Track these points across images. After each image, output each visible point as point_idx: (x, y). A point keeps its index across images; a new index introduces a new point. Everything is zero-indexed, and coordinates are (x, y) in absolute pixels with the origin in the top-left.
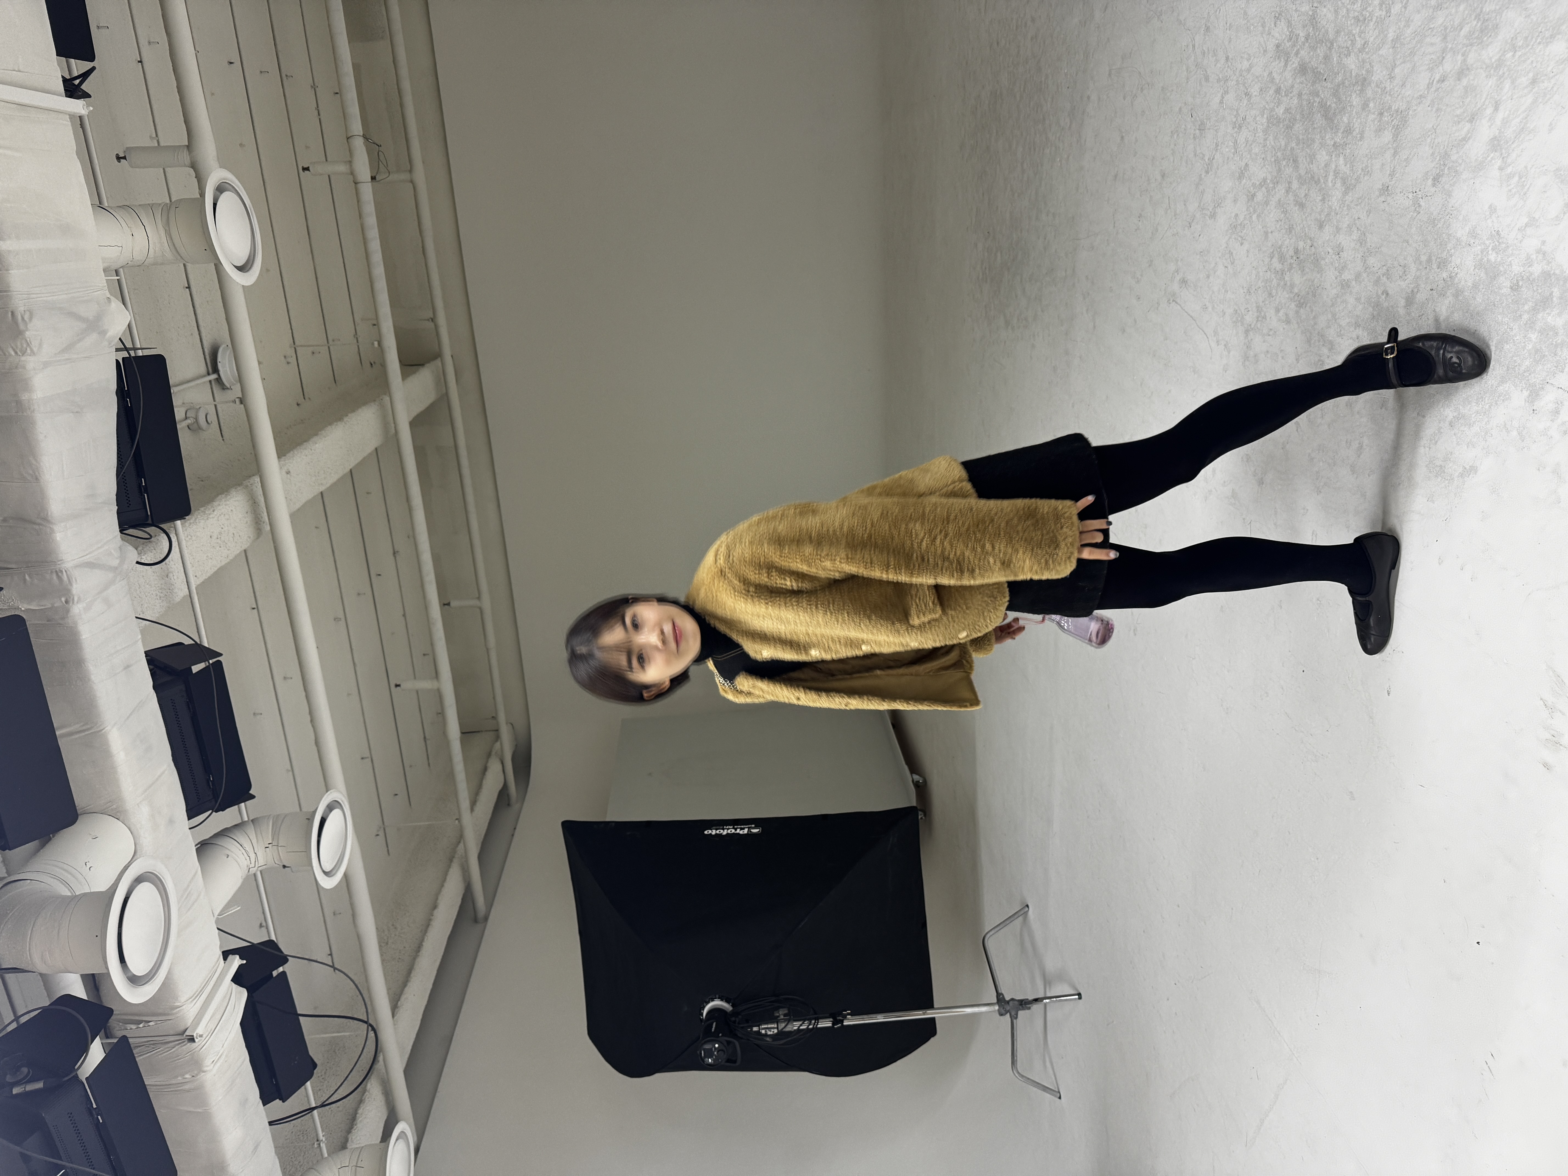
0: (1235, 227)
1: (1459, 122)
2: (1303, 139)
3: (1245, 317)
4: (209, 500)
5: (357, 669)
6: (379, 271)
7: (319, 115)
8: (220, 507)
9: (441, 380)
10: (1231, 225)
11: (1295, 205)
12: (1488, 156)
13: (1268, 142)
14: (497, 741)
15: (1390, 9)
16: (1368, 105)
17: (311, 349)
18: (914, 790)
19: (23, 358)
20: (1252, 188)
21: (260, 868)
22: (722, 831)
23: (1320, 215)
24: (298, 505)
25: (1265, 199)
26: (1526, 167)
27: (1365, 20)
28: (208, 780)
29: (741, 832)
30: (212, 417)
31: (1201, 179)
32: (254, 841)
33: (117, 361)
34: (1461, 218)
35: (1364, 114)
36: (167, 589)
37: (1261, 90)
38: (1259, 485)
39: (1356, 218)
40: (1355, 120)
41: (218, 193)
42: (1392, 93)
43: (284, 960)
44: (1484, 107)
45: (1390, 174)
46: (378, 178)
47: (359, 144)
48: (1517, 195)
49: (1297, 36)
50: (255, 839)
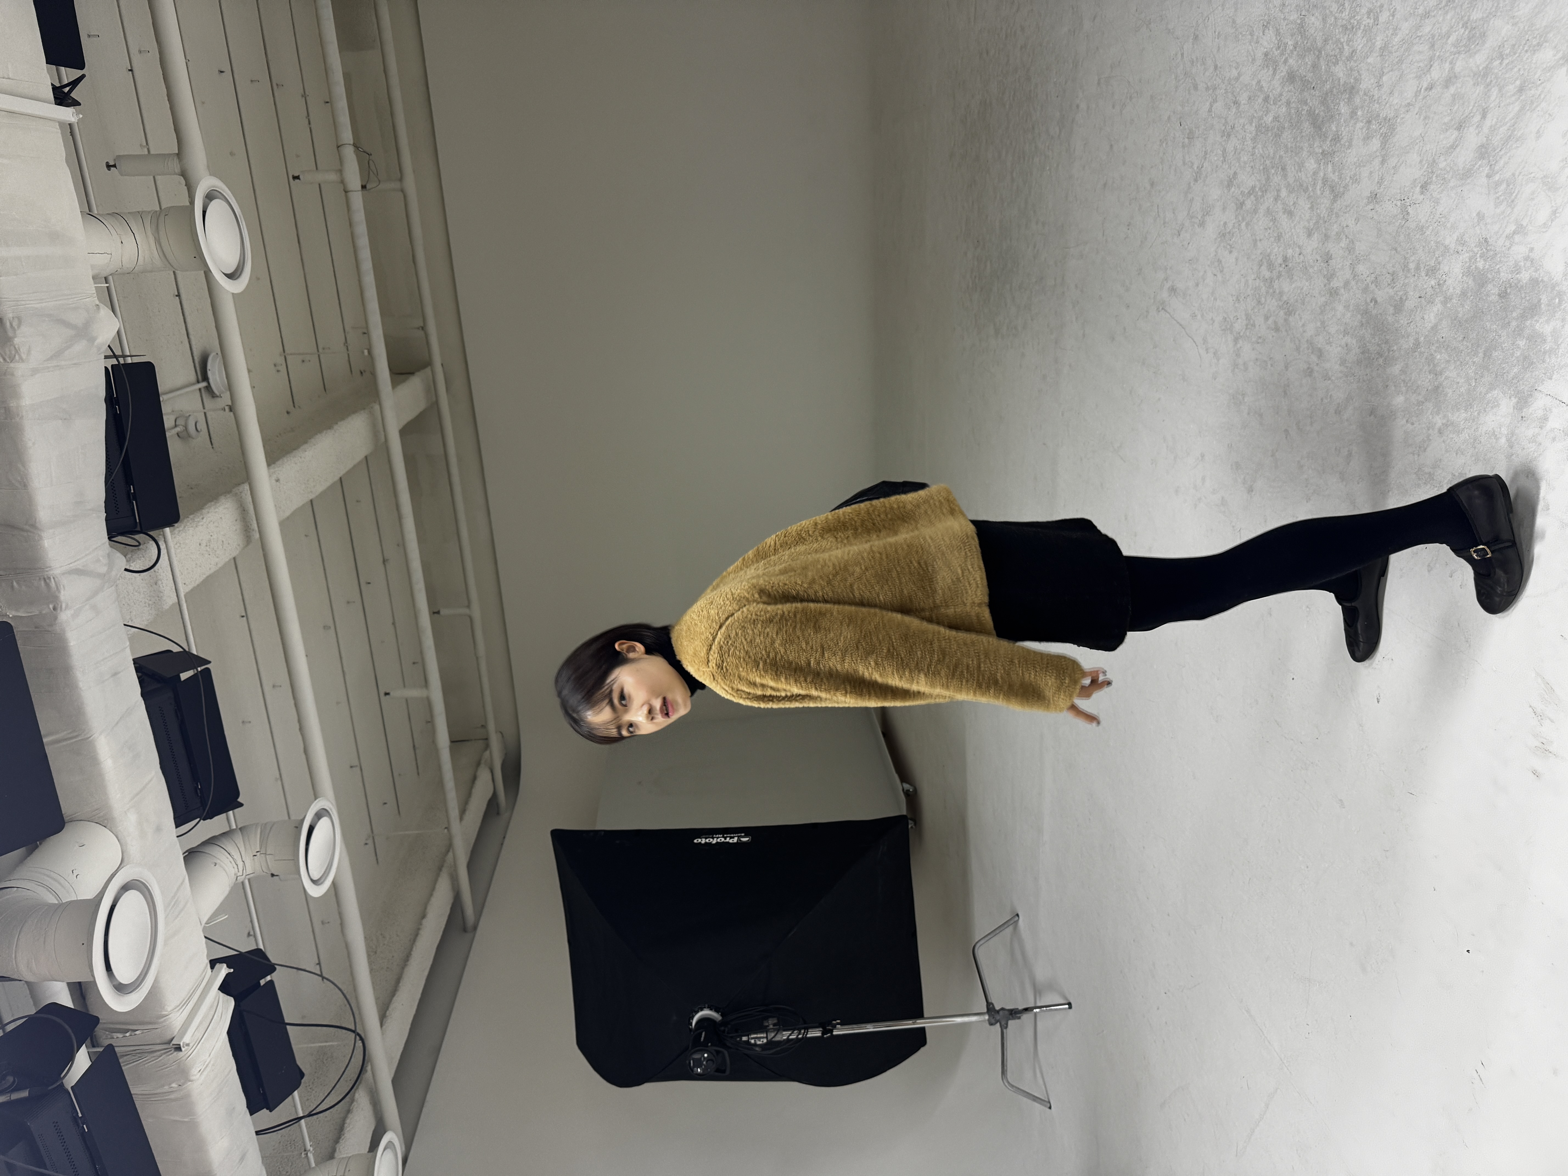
0: (1224, 235)
1: (1447, 130)
2: (1291, 147)
3: (1234, 325)
4: (198, 508)
5: (347, 677)
6: (369, 279)
7: (309, 124)
8: (210, 515)
9: (431, 389)
10: (1220, 233)
11: (1284, 213)
12: (1476, 164)
13: (1257, 151)
14: (486, 750)
15: (1378, 17)
16: (1356, 114)
17: (301, 357)
18: (904, 799)
19: (12, 365)
20: (1241, 197)
21: (248, 877)
22: (711, 840)
23: (1309, 223)
24: (287, 513)
25: (1254, 207)
26: (1513, 175)
27: (1353, 28)
28: (196, 788)
29: (731, 841)
30: (202, 426)
31: (1189, 187)
32: (242, 849)
33: (106, 368)
34: (1449, 225)
35: (1352, 122)
36: (157, 596)
37: (1250, 98)
38: (1248, 493)
39: (1345, 225)
40: (1343, 128)
41: (207, 200)
42: (1380, 101)
43: (271, 968)
44: (1472, 114)
45: (1378, 182)
46: (368, 187)
47: (349, 153)
48: (1505, 203)
49: (1286, 45)
50: (243, 847)
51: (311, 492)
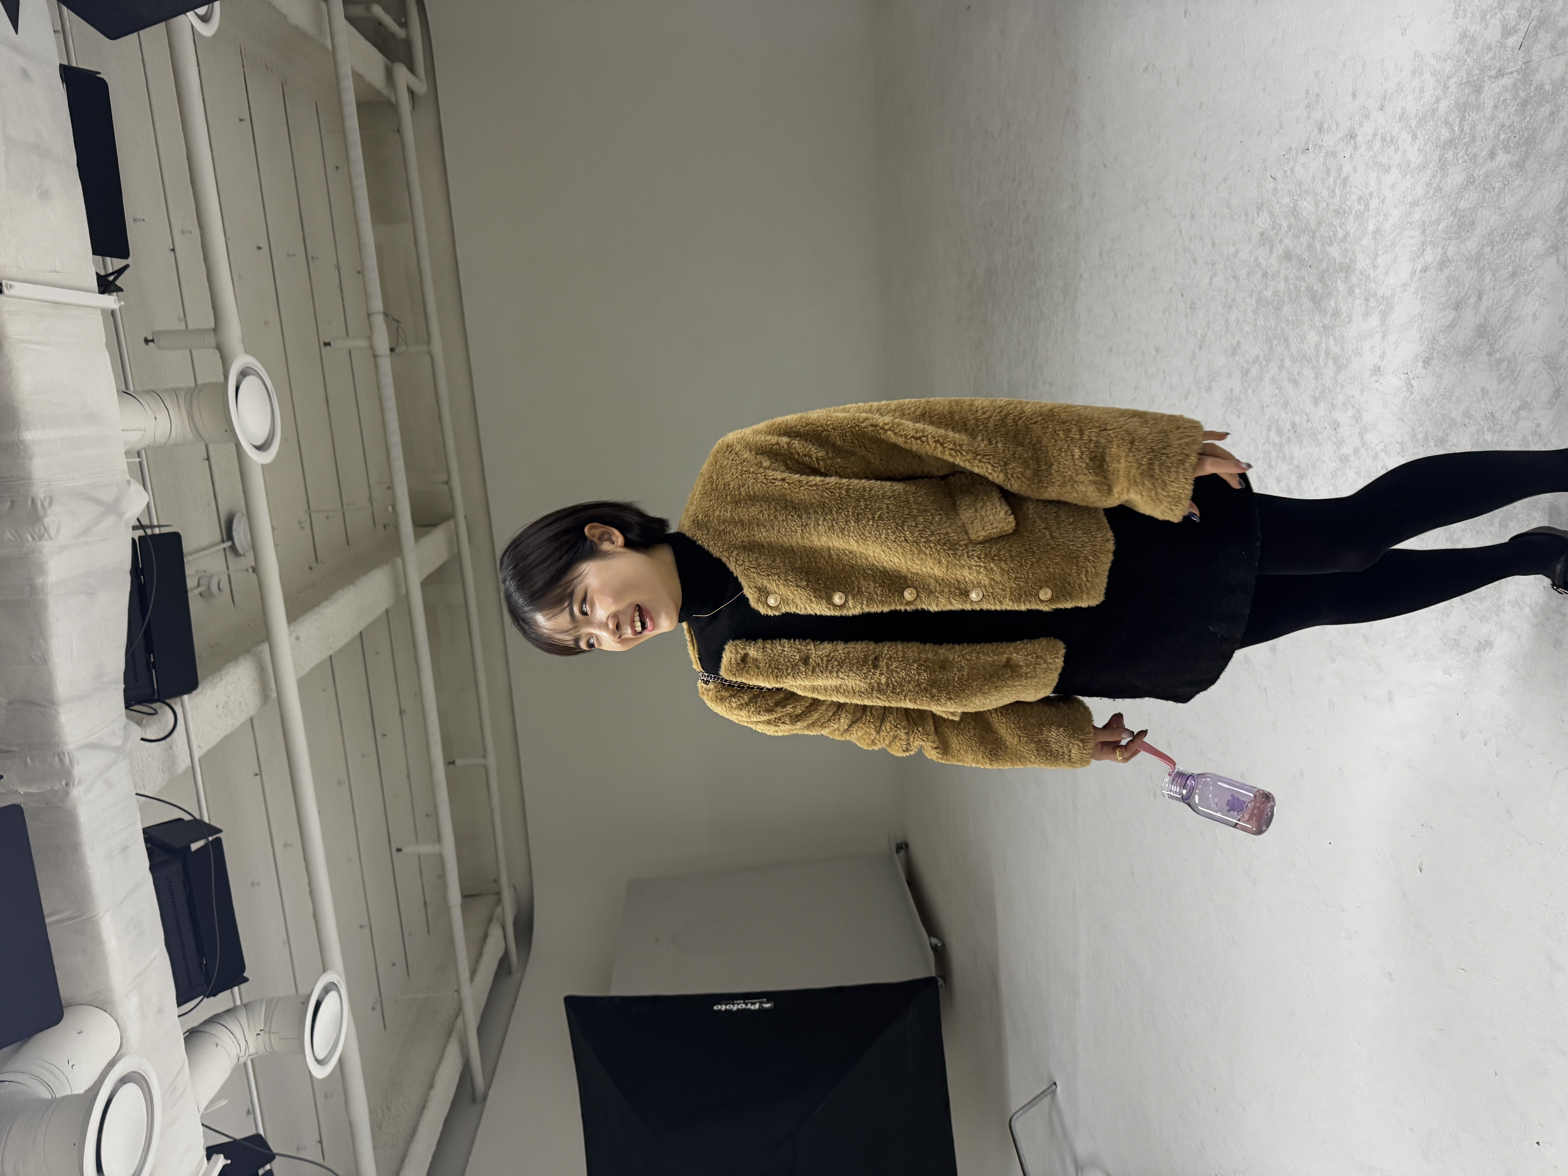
0: (1231, 400)
1: (1444, 310)
2: (1292, 320)
4: (217, 668)
5: (359, 833)
6: (395, 439)
7: (342, 293)
8: (228, 676)
9: (454, 541)
11: (1289, 382)
12: (1476, 342)
13: (1258, 323)
14: (498, 904)
15: (1368, 204)
16: (1354, 292)
17: (326, 514)
18: (932, 954)
19: (40, 543)
20: (1245, 365)
21: (251, 1057)
22: (732, 1006)
23: (1315, 392)
24: (307, 669)
25: (1259, 375)
26: (1514, 353)
27: (1344, 212)
28: (201, 963)
29: (752, 1007)
30: (225, 585)
31: (1194, 354)
32: (246, 1028)
33: (133, 540)
34: (1454, 399)
35: (1350, 299)
36: (171, 760)
37: (1249, 274)
39: (1350, 396)
40: (1342, 304)
41: (241, 377)
42: (1376, 281)
43: (271, 1157)
45: (1380, 356)
46: (397, 350)
47: (379, 321)
48: (1508, 380)
49: (1280, 226)
50: (247, 1025)
51: (331, 648)
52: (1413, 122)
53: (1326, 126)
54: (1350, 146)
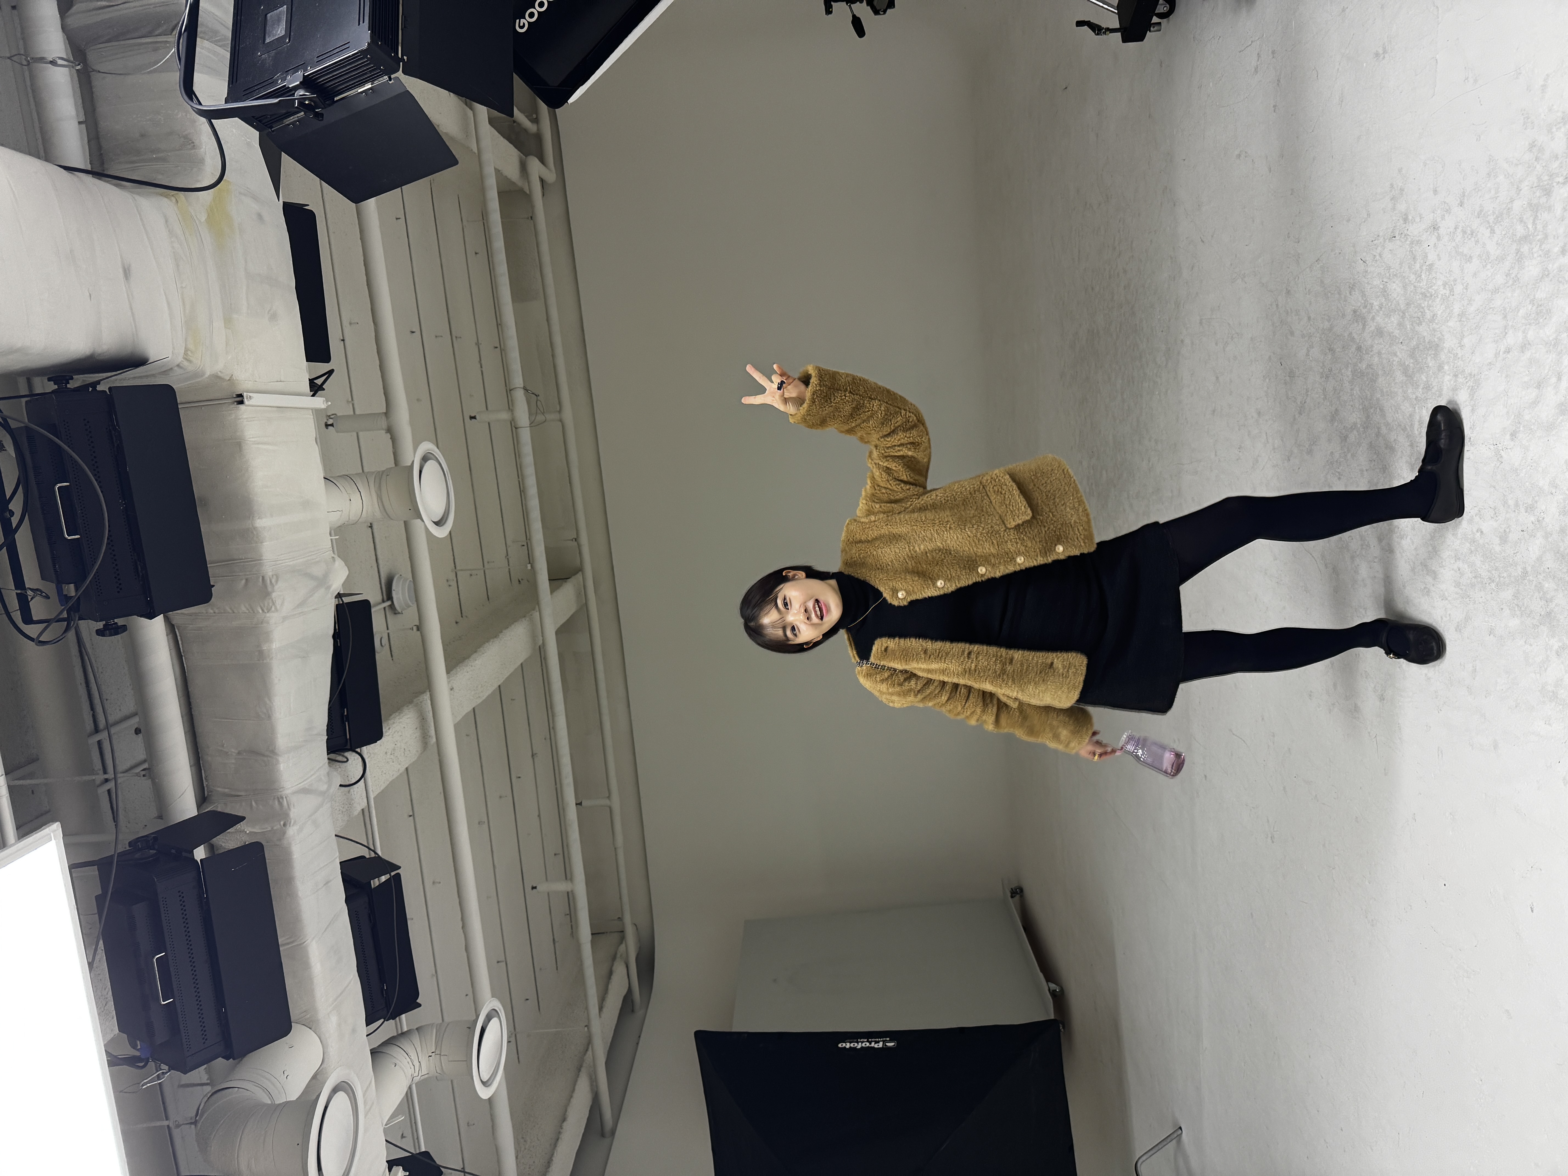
1: (1528, 388)
3: (1349, 544)
5: (497, 870)
7: (481, 367)
8: (394, 725)
9: (582, 594)
10: (1327, 461)
12: (1558, 419)
14: (621, 943)
15: (1453, 289)
16: (1443, 368)
17: (469, 572)
18: (1051, 999)
19: (268, 615)
20: (1344, 431)
21: (423, 1077)
22: (856, 1044)
25: (1357, 441)
27: (1431, 296)
28: (384, 989)
29: (876, 1046)
30: (385, 641)
31: (1295, 419)
33: (336, 607)
34: (1540, 469)
38: (1380, 701)
40: (1432, 379)
41: (423, 462)
42: (1464, 359)
43: (438, 1171)
44: (1548, 377)
46: (535, 423)
47: (520, 395)
49: (1372, 304)
50: (420, 1049)
52: (1491, 219)
53: (1410, 217)
54: (1433, 236)
